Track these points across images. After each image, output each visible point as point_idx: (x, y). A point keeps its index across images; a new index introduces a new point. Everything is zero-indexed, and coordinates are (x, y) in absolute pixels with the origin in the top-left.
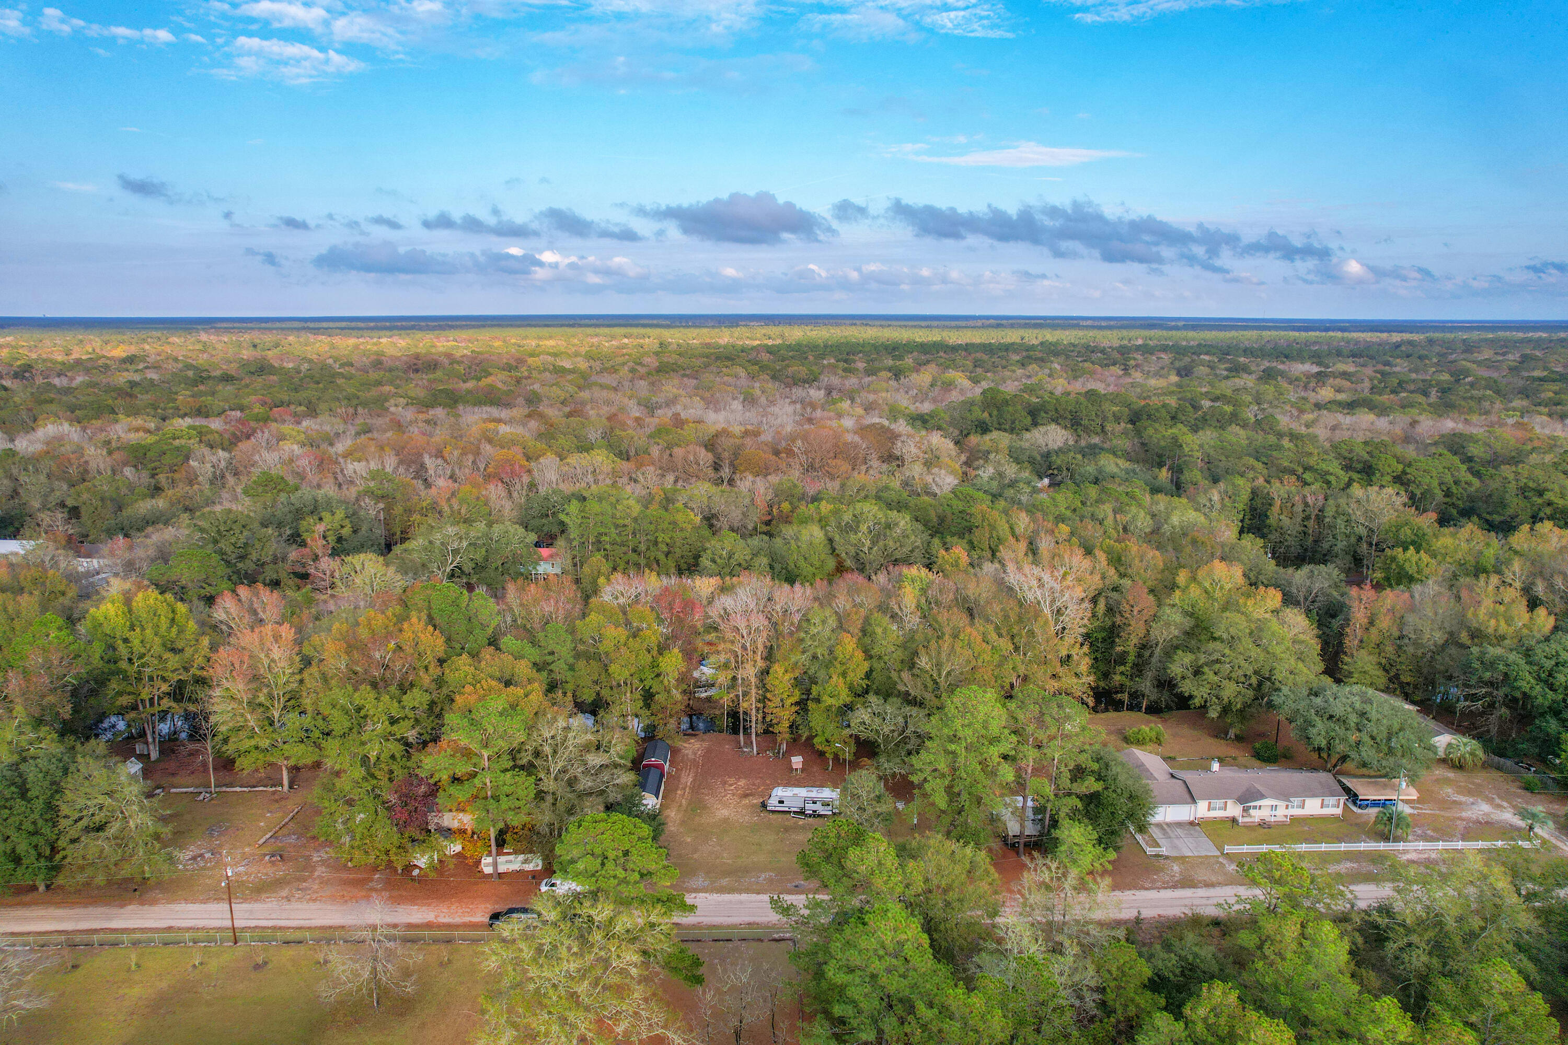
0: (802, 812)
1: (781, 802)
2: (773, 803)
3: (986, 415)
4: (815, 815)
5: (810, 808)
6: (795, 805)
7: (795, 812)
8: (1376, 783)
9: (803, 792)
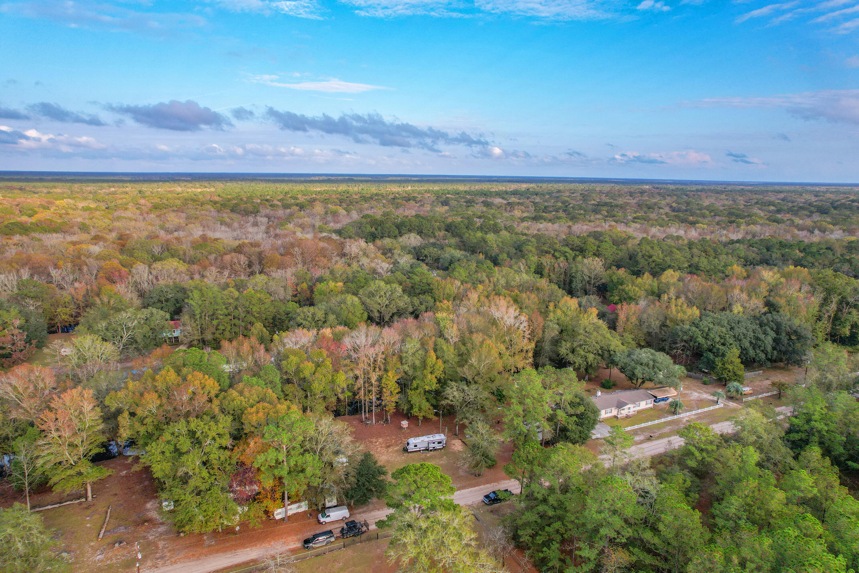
0: (427, 450)
1: (416, 446)
2: (411, 448)
3: (373, 229)
4: (435, 449)
5: (431, 446)
6: (422, 446)
7: (423, 450)
8: (661, 391)
9: (425, 439)
